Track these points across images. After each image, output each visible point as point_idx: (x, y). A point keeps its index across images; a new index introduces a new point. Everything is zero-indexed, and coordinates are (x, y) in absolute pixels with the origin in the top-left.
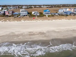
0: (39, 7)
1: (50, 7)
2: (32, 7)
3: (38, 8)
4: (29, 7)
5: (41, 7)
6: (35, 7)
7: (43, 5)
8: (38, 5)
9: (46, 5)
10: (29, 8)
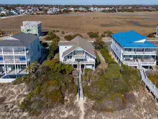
0: (84, 9)
1: (110, 11)
2: (69, 11)
3: (82, 11)
4: (62, 10)
5: (90, 11)
6: (76, 11)
7: (94, 6)
8: (83, 6)
9: (99, 7)
10: (64, 11)
